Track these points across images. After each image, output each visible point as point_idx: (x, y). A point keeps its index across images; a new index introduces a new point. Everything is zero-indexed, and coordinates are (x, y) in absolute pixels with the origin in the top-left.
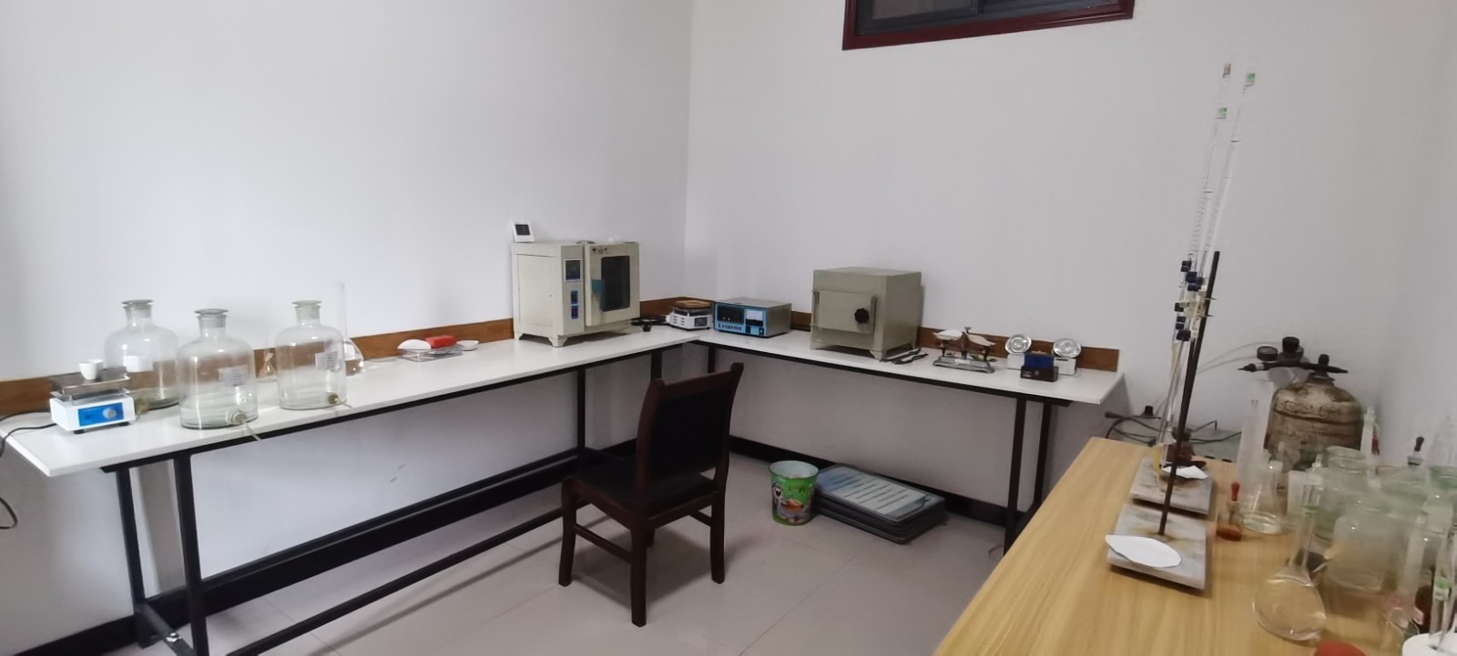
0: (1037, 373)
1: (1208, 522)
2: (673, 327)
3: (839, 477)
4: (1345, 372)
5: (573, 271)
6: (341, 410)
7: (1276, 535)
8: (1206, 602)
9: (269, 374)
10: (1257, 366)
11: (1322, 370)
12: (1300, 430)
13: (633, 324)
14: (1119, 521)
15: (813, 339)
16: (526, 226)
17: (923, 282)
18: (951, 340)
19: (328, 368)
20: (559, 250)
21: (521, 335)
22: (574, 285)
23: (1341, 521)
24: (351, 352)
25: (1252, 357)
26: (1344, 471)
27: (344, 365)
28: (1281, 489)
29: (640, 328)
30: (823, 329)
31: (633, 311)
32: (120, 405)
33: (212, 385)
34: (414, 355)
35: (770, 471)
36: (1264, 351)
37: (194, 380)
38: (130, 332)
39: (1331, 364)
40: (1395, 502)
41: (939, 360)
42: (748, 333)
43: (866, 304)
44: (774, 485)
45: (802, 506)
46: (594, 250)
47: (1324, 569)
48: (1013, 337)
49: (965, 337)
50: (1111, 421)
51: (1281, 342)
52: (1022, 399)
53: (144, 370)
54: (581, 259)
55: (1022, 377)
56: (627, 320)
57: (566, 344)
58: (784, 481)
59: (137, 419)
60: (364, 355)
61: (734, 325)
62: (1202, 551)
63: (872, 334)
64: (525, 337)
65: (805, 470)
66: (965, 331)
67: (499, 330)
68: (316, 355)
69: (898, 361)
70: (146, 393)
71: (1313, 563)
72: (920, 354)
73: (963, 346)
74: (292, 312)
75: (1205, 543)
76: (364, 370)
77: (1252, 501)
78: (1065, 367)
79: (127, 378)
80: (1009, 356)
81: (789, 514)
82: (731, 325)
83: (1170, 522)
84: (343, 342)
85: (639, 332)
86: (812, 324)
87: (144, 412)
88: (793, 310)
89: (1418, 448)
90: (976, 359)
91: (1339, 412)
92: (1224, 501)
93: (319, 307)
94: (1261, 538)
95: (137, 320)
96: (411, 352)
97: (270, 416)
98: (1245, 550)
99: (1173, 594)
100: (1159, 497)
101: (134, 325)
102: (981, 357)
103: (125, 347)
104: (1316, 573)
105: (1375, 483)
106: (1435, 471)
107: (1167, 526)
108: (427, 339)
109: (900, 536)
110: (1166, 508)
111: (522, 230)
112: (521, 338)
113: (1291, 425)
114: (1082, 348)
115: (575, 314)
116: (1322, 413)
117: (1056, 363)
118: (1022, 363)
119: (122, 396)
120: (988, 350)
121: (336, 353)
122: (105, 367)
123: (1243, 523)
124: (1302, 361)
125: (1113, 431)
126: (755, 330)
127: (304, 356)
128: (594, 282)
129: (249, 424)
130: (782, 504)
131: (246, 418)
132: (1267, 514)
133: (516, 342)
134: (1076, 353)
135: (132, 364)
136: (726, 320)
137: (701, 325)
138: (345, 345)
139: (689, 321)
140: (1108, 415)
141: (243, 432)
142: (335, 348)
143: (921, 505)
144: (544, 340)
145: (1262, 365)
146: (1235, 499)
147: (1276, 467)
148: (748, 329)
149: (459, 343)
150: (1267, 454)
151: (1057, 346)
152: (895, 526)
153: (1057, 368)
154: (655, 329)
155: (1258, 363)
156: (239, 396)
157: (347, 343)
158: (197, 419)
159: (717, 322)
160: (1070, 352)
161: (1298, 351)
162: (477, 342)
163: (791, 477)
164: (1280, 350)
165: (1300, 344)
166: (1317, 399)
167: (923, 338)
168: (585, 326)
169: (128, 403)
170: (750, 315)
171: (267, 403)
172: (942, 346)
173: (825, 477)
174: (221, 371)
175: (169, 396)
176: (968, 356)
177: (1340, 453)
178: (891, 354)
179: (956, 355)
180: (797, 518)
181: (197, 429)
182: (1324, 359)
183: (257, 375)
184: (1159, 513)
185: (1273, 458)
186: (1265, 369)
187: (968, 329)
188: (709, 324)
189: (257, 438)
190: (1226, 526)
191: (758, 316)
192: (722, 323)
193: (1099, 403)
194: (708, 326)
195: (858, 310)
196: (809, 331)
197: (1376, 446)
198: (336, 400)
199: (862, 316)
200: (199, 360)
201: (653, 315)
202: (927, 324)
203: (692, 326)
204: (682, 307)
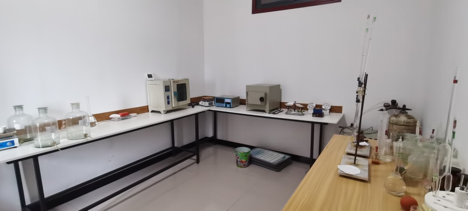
0: (317, 115)
1: (369, 159)
2: (202, 106)
3: (258, 151)
4: (411, 110)
5: (167, 89)
6: (89, 139)
7: (390, 162)
8: (369, 184)
9: (65, 128)
10: (384, 109)
11: (404, 110)
12: (397, 129)
13: (188, 105)
14: (342, 160)
15: (247, 107)
16: (151, 75)
17: (281, 88)
18: (290, 106)
19: (84, 125)
20: (162, 82)
21: (151, 111)
22: (168, 93)
23: (410, 157)
24: (92, 119)
25: (382, 107)
26: (411, 141)
27: (90, 124)
28: (391, 148)
29: (191, 107)
30: (250, 104)
31: (188, 101)
32: (13, 141)
33: (44, 133)
34: (115, 119)
35: (235, 151)
36: (385, 105)
37: (38, 132)
38: (16, 116)
39: (406, 108)
40: (426, 150)
41: (287, 112)
42: (226, 107)
43: (263, 95)
44: (236, 155)
45: (246, 162)
46: (174, 82)
47: (405, 172)
48: (310, 104)
49: (294, 105)
50: (341, 129)
51: (391, 101)
52: (313, 123)
53: (22, 129)
54: (170, 85)
55: (313, 116)
56: (186, 104)
57: (166, 113)
58: (240, 154)
59: (20, 145)
60: (97, 119)
61: (221, 104)
62: (367, 169)
63: (265, 105)
64: (153, 111)
65: (246, 150)
66: (295, 103)
67: (144, 110)
68: (79, 121)
69: (274, 113)
70: (23, 136)
71: (401, 171)
72: (281, 110)
73: (294, 107)
74: (70, 107)
75: (368, 166)
76: (97, 125)
77: (383, 151)
78: (326, 112)
79: (16, 132)
80: (309, 110)
81: (242, 165)
82: (220, 104)
83: (357, 160)
84: (89, 116)
85: (191, 108)
86: (246, 103)
87: (22, 143)
88: (240, 98)
89: (433, 133)
90: (298, 111)
91: (409, 122)
92: (374, 152)
93: (79, 105)
94: (386, 163)
95: (18, 112)
96: (114, 118)
97: (64, 142)
98: (380, 167)
99: (358, 183)
100: (353, 152)
101: (18, 114)
102: (300, 111)
103: (15, 121)
104: (403, 174)
105: (420, 144)
106: (437, 140)
107: (356, 161)
108: (119, 114)
109: (277, 169)
110: (356, 155)
111: (150, 76)
112: (151, 112)
113: (395, 127)
114: (331, 106)
115: (168, 103)
116: (404, 123)
117: (323, 111)
118: (313, 112)
119: (14, 138)
120: (302, 108)
121: (86, 120)
122: (7, 128)
123: (380, 159)
124: (398, 107)
125: (341, 132)
126: (228, 106)
127: (75, 122)
128: (174, 92)
129: (57, 145)
130: (239, 161)
131: (55, 143)
132: (388, 155)
133: (150, 113)
134: (329, 108)
135: (17, 127)
136: (219, 103)
137: (211, 105)
138: (90, 117)
139: (207, 104)
140: (340, 127)
141: (55, 148)
142: (87, 118)
143: (283, 159)
144: (159, 112)
145: (385, 109)
146: (377, 151)
147: (389, 141)
148: (226, 105)
149: (130, 114)
150: (386, 137)
151: (323, 106)
152: (276, 166)
153: (324, 113)
154: (196, 107)
155: (384, 108)
156: (53, 136)
157: (91, 116)
158: (40, 144)
159: (216, 104)
160: (328, 108)
161: (396, 104)
162: (136, 114)
163: (242, 152)
164: (391, 104)
165: (397, 102)
166: (403, 119)
167: (282, 106)
168: (172, 107)
169: (16, 140)
170: (226, 101)
171: (63, 138)
172: (287, 108)
173: (253, 152)
174: (46, 128)
175: (30, 137)
176: (296, 111)
177: (409, 135)
178: (272, 111)
179: (292, 111)
180: (244, 165)
181: (40, 148)
182: (404, 106)
183: (60, 129)
184: (354, 157)
185: (389, 138)
186: (386, 110)
187: (295, 102)
188: (213, 104)
189: (60, 150)
190: (374, 160)
191: (229, 101)
192: (218, 104)
193: (336, 123)
194: (213, 105)
195: (261, 98)
196: (246, 105)
197: (421, 133)
198: (87, 136)
199: (262, 99)
200: (39, 125)
201: (195, 102)
202: (283, 101)
203: (208, 105)
204: (204, 99)
